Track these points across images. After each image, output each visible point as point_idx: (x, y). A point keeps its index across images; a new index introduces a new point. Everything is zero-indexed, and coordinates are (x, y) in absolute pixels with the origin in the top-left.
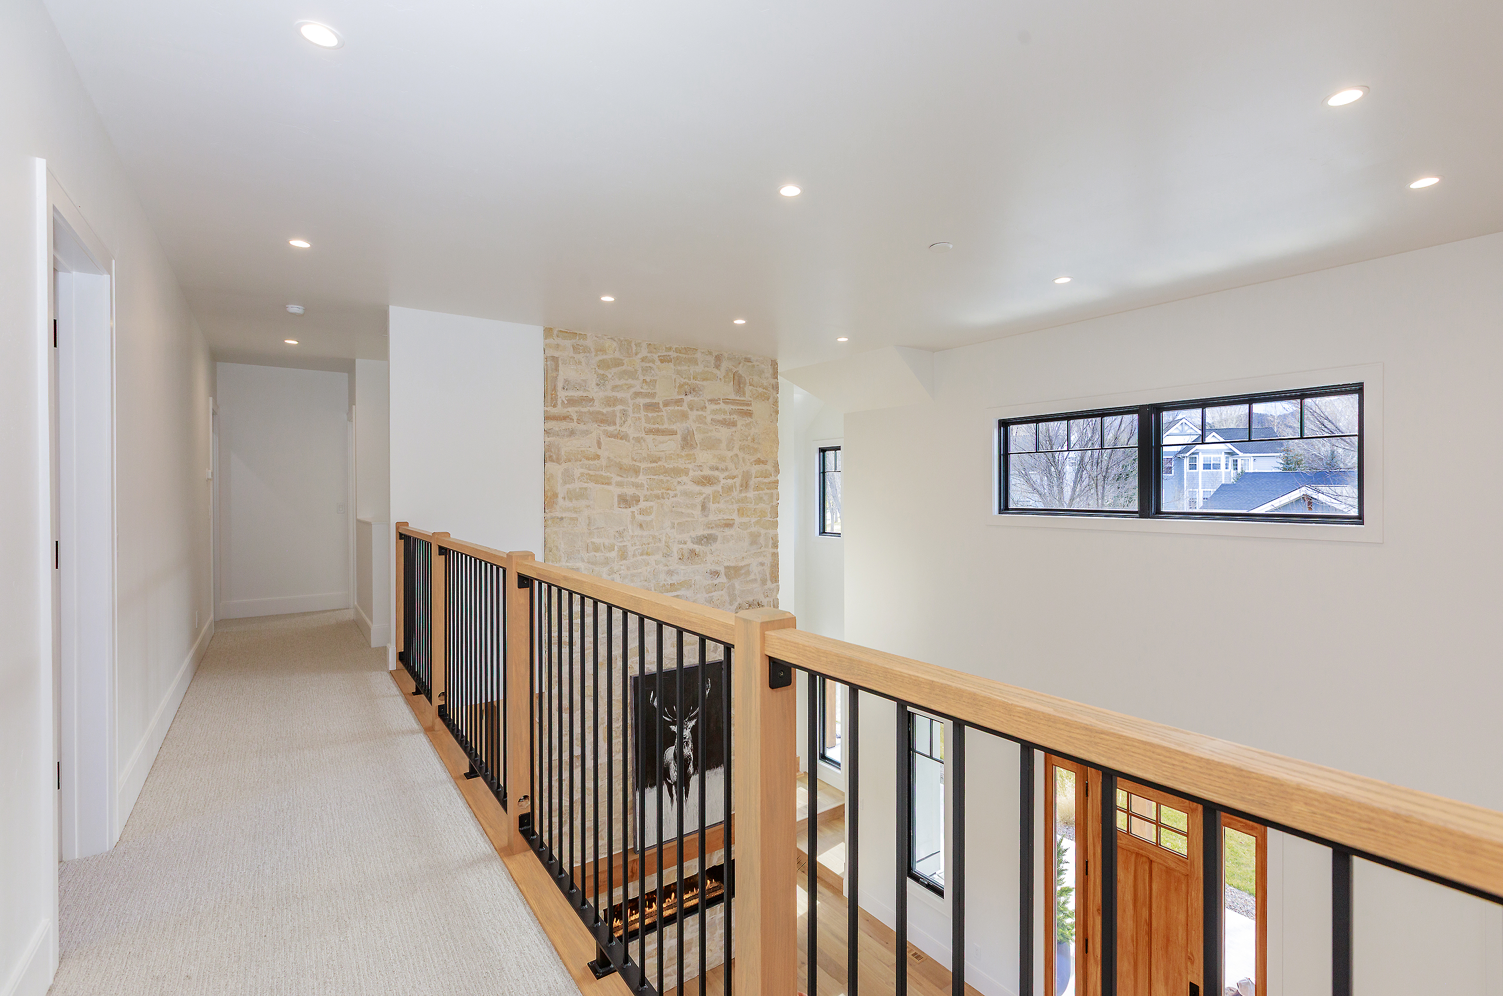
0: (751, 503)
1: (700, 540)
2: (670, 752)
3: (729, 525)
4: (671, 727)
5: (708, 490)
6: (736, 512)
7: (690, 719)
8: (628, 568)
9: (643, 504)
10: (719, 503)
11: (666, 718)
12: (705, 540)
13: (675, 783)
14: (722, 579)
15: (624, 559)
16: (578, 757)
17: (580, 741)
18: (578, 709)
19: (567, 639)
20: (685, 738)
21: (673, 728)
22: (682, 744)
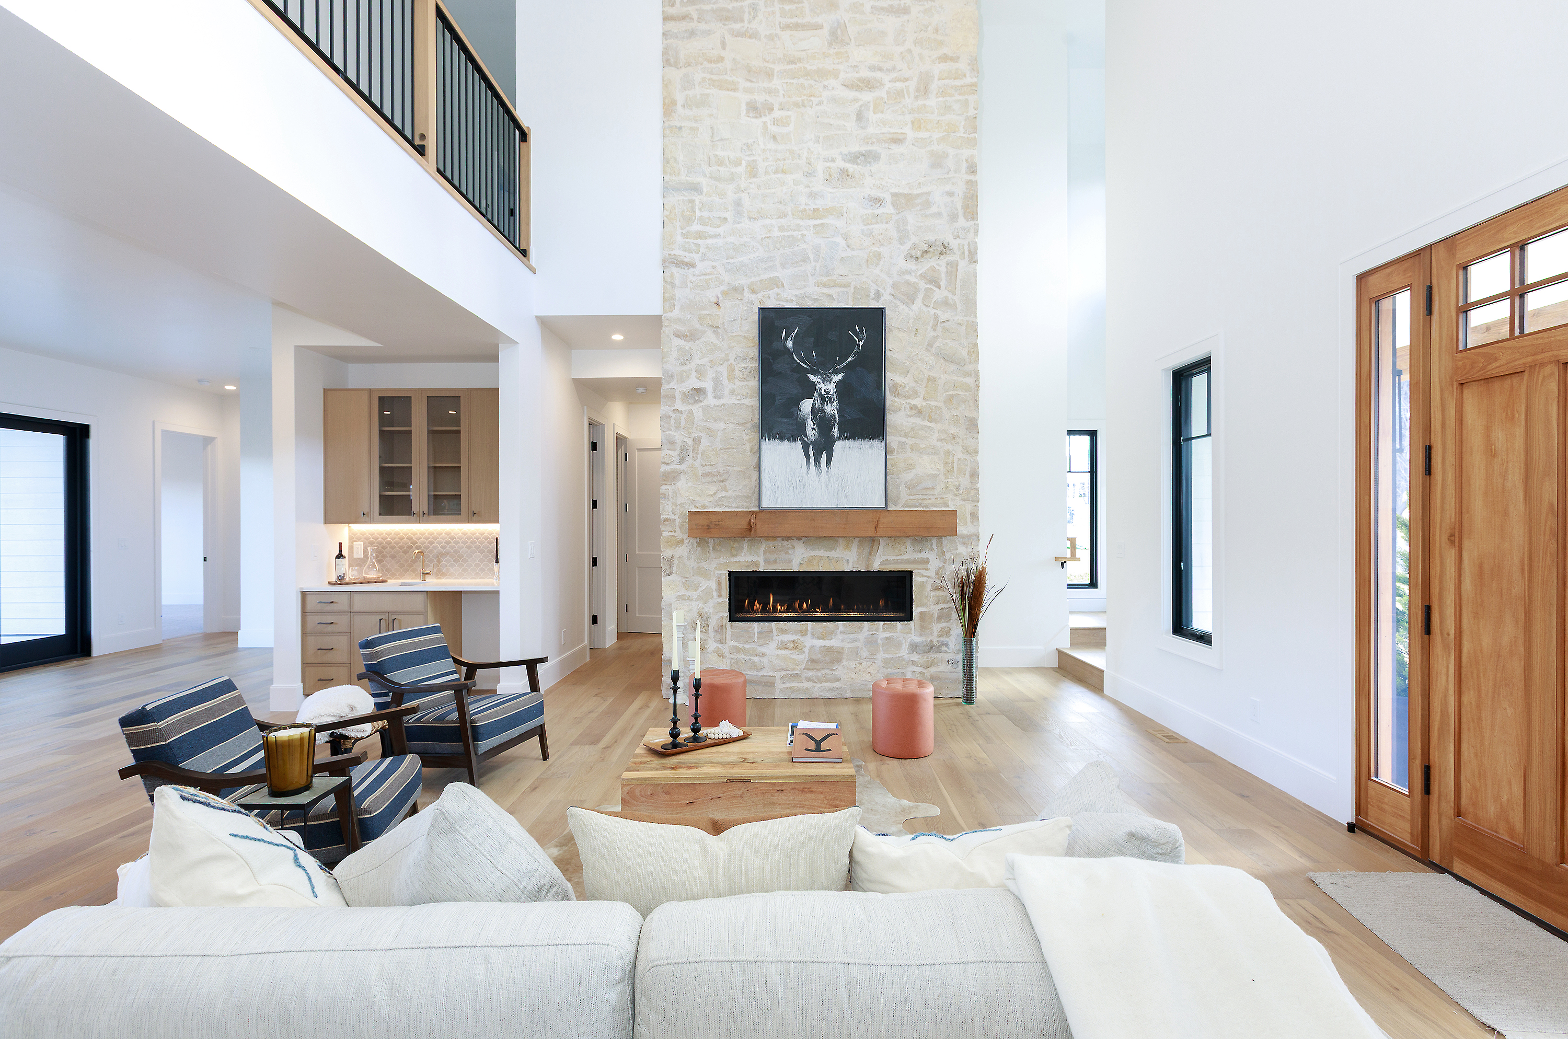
0: (933, 113)
1: (855, 158)
2: (806, 406)
3: (898, 140)
4: (809, 375)
5: (867, 97)
6: (910, 125)
7: (836, 372)
8: (759, 187)
9: (777, 114)
10: (882, 112)
11: (802, 364)
12: (862, 158)
13: (813, 443)
14: (888, 209)
15: (754, 177)
16: (699, 391)
17: (700, 373)
18: (698, 339)
19: (686, 260)
20: (828, 393)
21: (812, 377)
22: (823, 399)
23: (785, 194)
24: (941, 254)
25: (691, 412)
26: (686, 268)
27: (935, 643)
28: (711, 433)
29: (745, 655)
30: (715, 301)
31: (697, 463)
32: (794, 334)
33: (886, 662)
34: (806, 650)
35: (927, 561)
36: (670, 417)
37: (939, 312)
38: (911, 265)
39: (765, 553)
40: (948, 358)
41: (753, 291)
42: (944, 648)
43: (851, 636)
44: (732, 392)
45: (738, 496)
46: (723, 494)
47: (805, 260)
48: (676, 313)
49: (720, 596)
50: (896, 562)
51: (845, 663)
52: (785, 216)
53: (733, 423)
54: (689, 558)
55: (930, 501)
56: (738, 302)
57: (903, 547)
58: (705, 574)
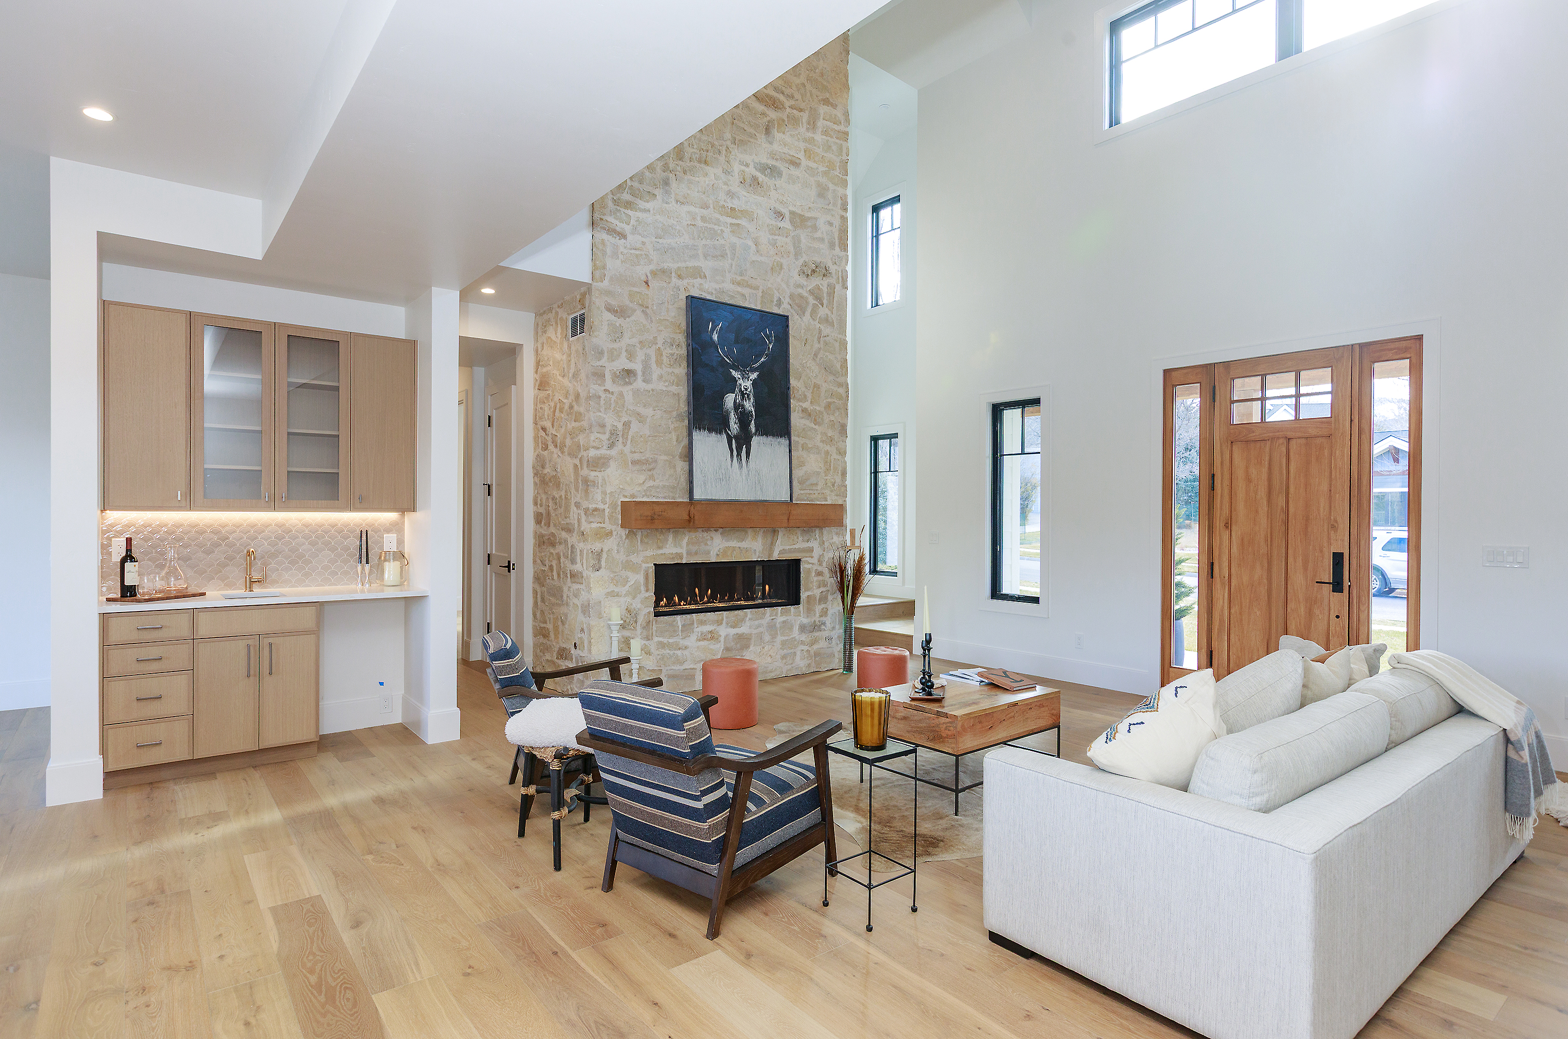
0: (819, 147)
1: (764, 168)
2: (730, 400)
3: (795, 163)
4: (731, 370)
5: (772, 114)
6: (803, 152)
7: (753, 370)
8: (685, 171)
10: (784, 133)
11: (726, 359)
12: (769, 170)
13: (736, 437)
14: (786, 224)
15: (680, 160)
16: (629, 373)
17: (631, 356)
18: (629, 317)
19: (618, 229)
20: (746, 389)
21: (733, 373)
22: (743, 394)
23: (708, 185)
24: (824, 275)
25: (621, 395)
26: (618, 238)
27: (817, 623)
28: (641, 419)
29: (669, 650)
30: (645, 280)
31: (627, 450)
32: (718, 328)
33: (783, 643)
34: (722, 639)
35: (811, 550)
36: (600, 397)
37: (822, 327)
38: (803, 280)
39: (688, 544)
40: (828, 369)
41: (680, 277)
42: (823, 627)
43: (757, 622)
44: (661, 377)
45: (664, 486)
46: (651, 483)
47: (723, 256)
48: (606, 283)
49: (647, 591)
50: (790, 551)
51: (752, 648)
52: (708, 207)
53: (662, 410)
54: (618, 552)
55: (815, 496)
56: (665, 284)
57: (795, 537)
58: (633, 567)
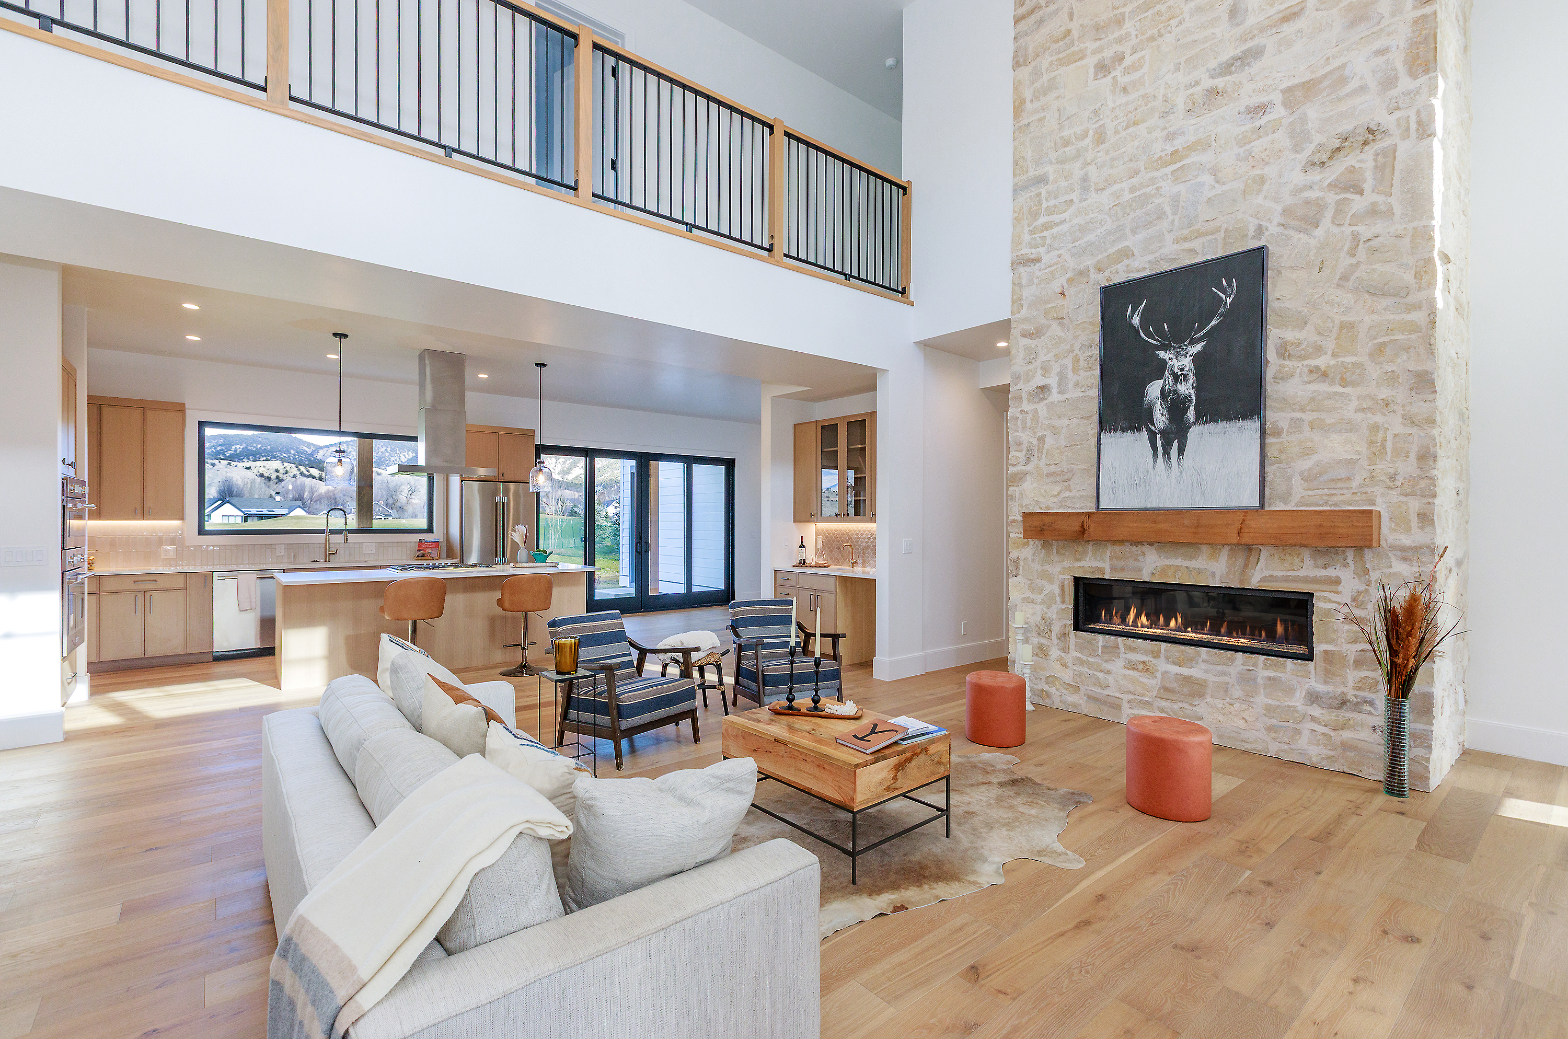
1: (1226, 69)
2: (1154, 390)
3: (1293, 15)
4: (1158, 352)
7: (1193, 342)
8: (1107, 152)
9: (1128, 61)
11: (1151, 341)
12: (1238, 63)
13: (1162, 432)
14: (1279, 111)
15: (1102, 143)
16: (1043, 388)
17: (1045, 370)
18: (1044, 335)
19: (1032, 257)
20: (1182, 370)
21: (1162, 354)
22: (1176, 378)
23: (1137, 148)
24: (1365, 143)
25: (1036, 411)
26: (1032, 265)
27: (1350, 696)
28: (1055, 431)
29: (1089, 669)
30: (1060, 291)
31: (1042, 464)
32: (1141, 308)
33: (1269, 710)
34: (1159, 675)
35: (1337, 581)
36: (1017, 418)
37: (1359, 228)
38: (1315, 176)
39: (1111, 559)
40: (1377, 291)
41: (1100, 270)
42: (1367, 707)
43: (1219, 668)
44: (1077, 384)
45: (1082, 496)
46: (1067, 494)
47: (1161, 215)
48: (1024, 311)
49: (1063, 602)
50: (1286, 579)
51: (1209, 699)
52: (1137, 173)
53: (1077, 418)
54: (1033, 560)
55: (1342, 498)
56: (1083, 286)
57: (1296, 560)
58: (1049, 578)
